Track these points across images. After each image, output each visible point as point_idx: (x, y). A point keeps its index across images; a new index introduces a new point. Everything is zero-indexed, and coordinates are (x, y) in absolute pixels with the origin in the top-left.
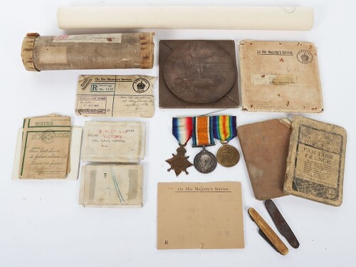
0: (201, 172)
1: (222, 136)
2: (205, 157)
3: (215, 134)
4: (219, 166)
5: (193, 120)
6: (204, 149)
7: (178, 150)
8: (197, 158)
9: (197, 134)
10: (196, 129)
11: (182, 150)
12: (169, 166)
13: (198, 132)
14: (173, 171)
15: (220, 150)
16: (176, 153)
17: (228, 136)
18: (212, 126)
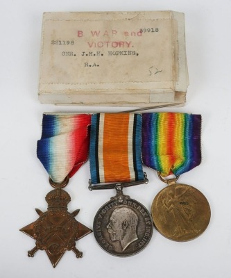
0: (113, 252)
1: (164, 162)
2: (122, 213)
3: (146, 156)
4: (158, 239)
5: (93, 121)
6: (120, 193)
7: (49, 198)
8: (103, 216)
9: (101, 156)
10: (101, 143)
11: (58, 197)
12: (31, 243)
13: (105, 150)
14: (42, 255)
15: (160, 197)
16: (44, 207)
17: (178, 164)
18: (139, 138)
